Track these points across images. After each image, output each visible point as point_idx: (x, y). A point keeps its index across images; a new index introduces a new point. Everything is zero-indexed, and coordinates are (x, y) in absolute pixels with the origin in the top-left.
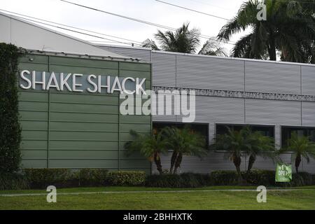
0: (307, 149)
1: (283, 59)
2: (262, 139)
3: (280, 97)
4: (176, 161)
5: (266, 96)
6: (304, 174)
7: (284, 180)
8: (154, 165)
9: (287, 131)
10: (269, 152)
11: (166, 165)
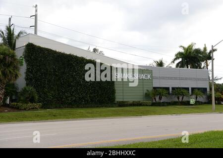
0: (199, 94)
1: (190, 68)
2: (185, 91)
3: (191, 79)
4: (160, 98)
5: (186, 79)
6: (198, 101)
7: (192, 103)
8: (154, 100)
9: (193, 89)
10: (188, 95)
11: (157, 99)
